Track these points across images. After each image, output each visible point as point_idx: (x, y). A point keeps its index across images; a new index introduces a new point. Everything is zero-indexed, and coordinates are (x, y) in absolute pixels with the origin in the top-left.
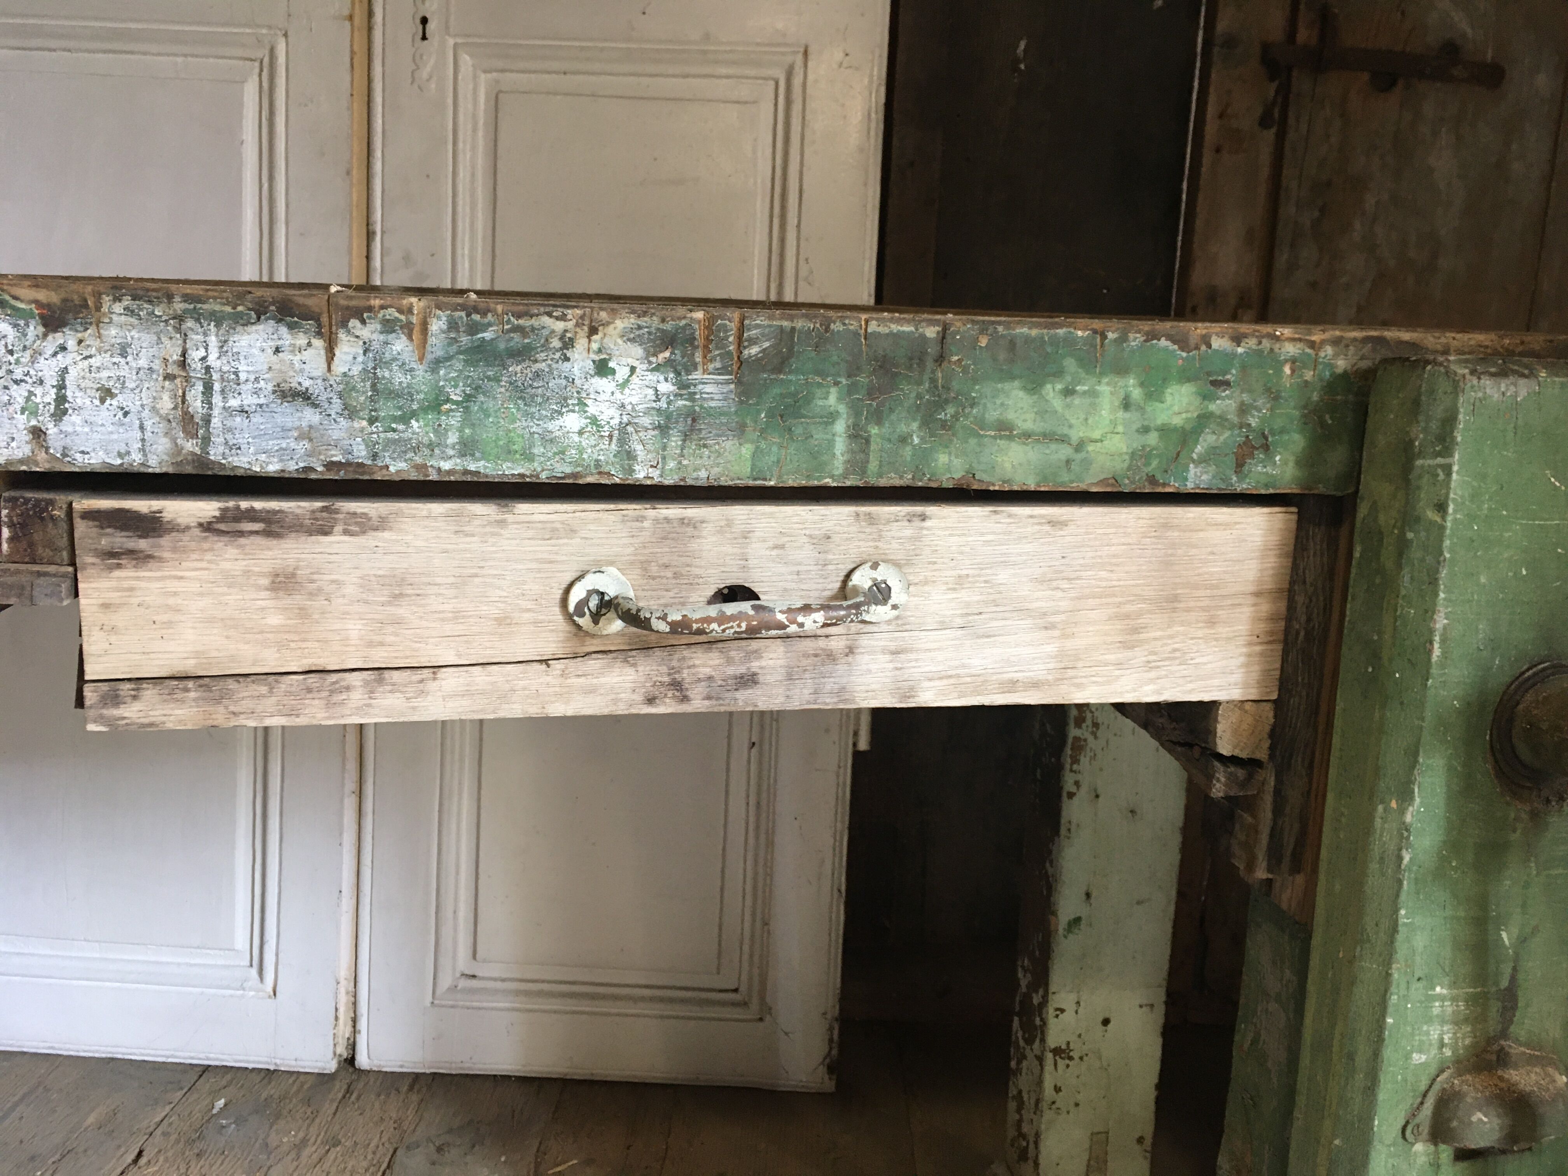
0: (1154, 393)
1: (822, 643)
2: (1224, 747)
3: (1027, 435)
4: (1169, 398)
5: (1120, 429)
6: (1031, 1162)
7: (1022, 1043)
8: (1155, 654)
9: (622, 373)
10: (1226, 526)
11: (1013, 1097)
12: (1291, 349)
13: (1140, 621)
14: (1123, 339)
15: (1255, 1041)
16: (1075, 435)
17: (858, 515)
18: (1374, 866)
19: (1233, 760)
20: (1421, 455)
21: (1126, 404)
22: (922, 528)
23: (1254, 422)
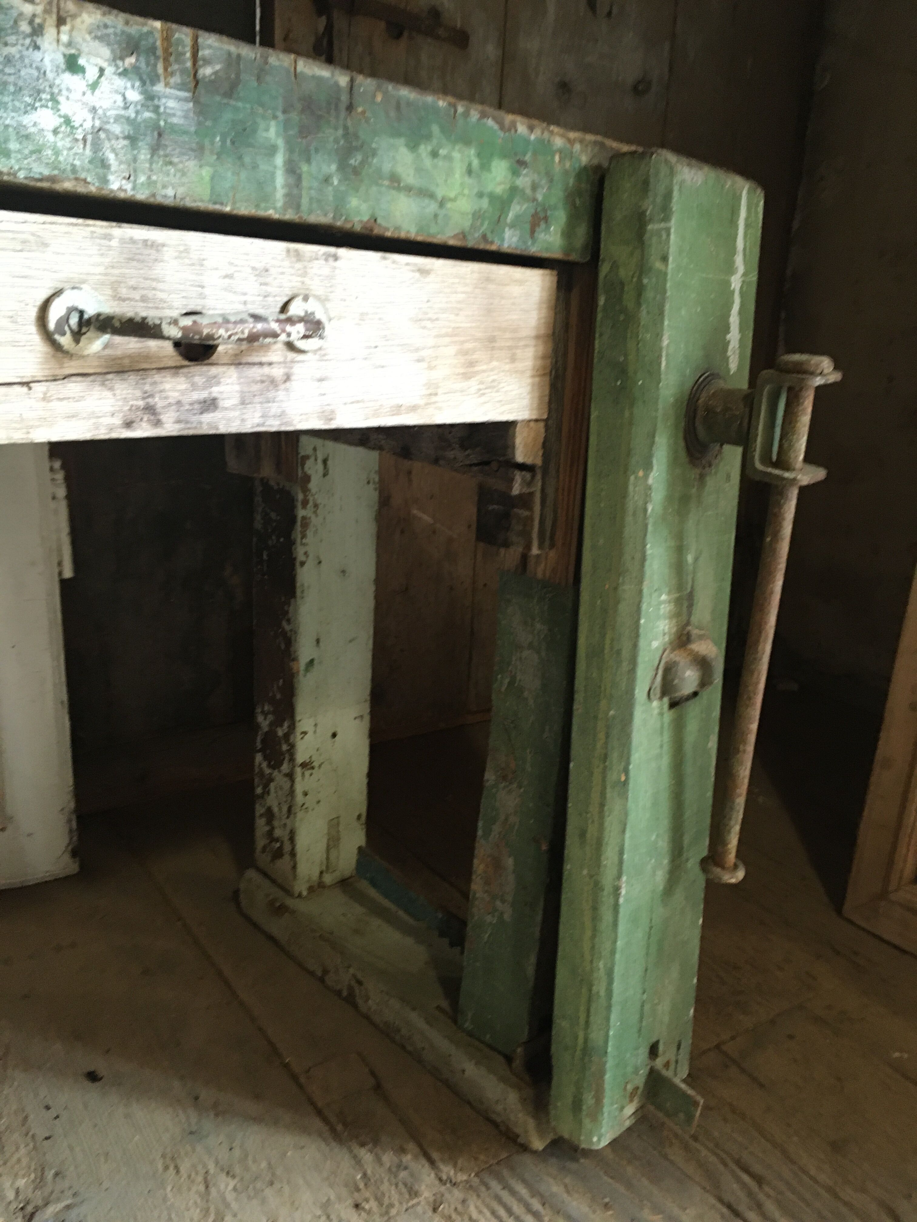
0: (485, 166)
1: (266, 370)
2: (520, 458)
3: (409, 189)
4: (493, 169)
5: (466, 191)
6: (287, 857)
7: (267, 771)
8: (483, 383)
9: (92, 73)
10: (520, 282)
11: (261, 816)
12: (558, 142)
13: (474, 357)
14: (466, 114)
15: (511, 683)
16: (440, 193)
17: (288, 251)
18: (629, 519)
19: (522, 467)
20: (651, 220)
21: (469, 171)
22: (335, 268)
23: (540, 197)
